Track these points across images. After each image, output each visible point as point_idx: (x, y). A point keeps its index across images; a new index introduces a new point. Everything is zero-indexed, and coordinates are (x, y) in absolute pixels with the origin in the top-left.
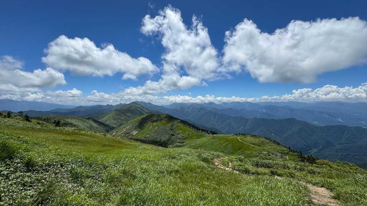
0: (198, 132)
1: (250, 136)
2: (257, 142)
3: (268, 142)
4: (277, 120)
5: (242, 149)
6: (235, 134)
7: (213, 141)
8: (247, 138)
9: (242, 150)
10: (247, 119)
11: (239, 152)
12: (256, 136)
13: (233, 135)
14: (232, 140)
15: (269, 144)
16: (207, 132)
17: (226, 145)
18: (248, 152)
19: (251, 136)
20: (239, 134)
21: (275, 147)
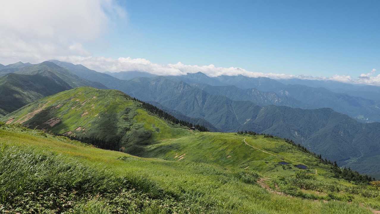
0: (175, 126)
1: (263, 136)
2: (273, 146)
3: (290, 147)
4: (305, 110)
5: (249, 157)
6: (239, 133)
7: (200, 144)
8: (258, 140)
9: (249, 159)
10: (258, 106)
11: (244, 162)
12: (272, 137)
13: (235, 135)
14: (234, 143)
15: (291, 150)
16: (190, 126)
17: (222, 150)
18: (259, 162)
19: (265, 137)
20: (246, 133)
21: (300, 155)
